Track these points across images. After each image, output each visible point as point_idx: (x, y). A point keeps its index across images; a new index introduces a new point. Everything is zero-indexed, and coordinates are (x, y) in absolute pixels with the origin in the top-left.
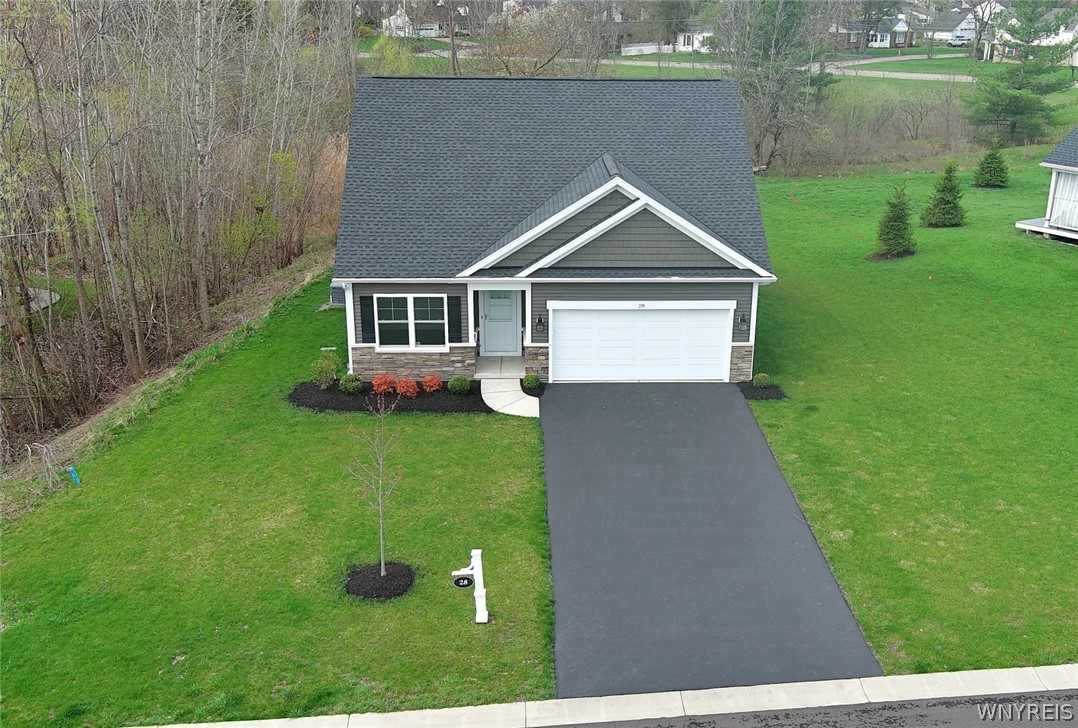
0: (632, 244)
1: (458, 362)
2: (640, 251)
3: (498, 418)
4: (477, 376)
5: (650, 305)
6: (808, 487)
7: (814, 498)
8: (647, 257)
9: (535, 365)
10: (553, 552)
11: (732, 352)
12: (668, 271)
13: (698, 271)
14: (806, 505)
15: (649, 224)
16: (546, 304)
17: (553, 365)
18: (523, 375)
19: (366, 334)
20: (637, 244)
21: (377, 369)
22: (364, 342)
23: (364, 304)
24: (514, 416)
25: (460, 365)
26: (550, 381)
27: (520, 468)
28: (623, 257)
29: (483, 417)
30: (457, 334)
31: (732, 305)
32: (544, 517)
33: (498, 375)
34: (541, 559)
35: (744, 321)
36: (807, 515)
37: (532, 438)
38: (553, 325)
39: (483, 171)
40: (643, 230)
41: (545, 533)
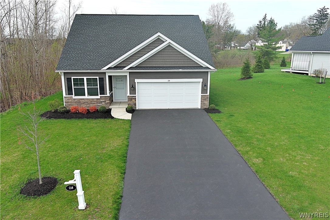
0: (165, 58)
1: (103, 102)
2: (168, 60)
3: (115, 120)
4: (110, 107)
5: (172, 80)
6: (237, 142)
7: (241, 146)
8: (170, 63)
9: (131, 103)
10: (127, 171)
11: (201, 97)
12: (178, 68)
13: (189, 68)
14: (238, 149)
15: (171, 51)
16: (134, 80)
17: (138, 103)
18: (127, 106)
19: (69, 92)
20: (167, 58)
21: (74, 105)
22: (68, 95)
23: (68, 81)
24: (121, 119)
25: (104, 103)
26: (137, 109)
27: (119, 136)
28: (162, 63)
29: (110, 120)
30: (103, 91)
31: (201, 80)
32: (125, 155)
33: (118, 107)
34: (120, 174)
35: (206, 86)
36: (240, 152)
37: (127, 126)
38: (138, 88)
39: (114, 39)
40: (169, 53)
41: (124, 162)
